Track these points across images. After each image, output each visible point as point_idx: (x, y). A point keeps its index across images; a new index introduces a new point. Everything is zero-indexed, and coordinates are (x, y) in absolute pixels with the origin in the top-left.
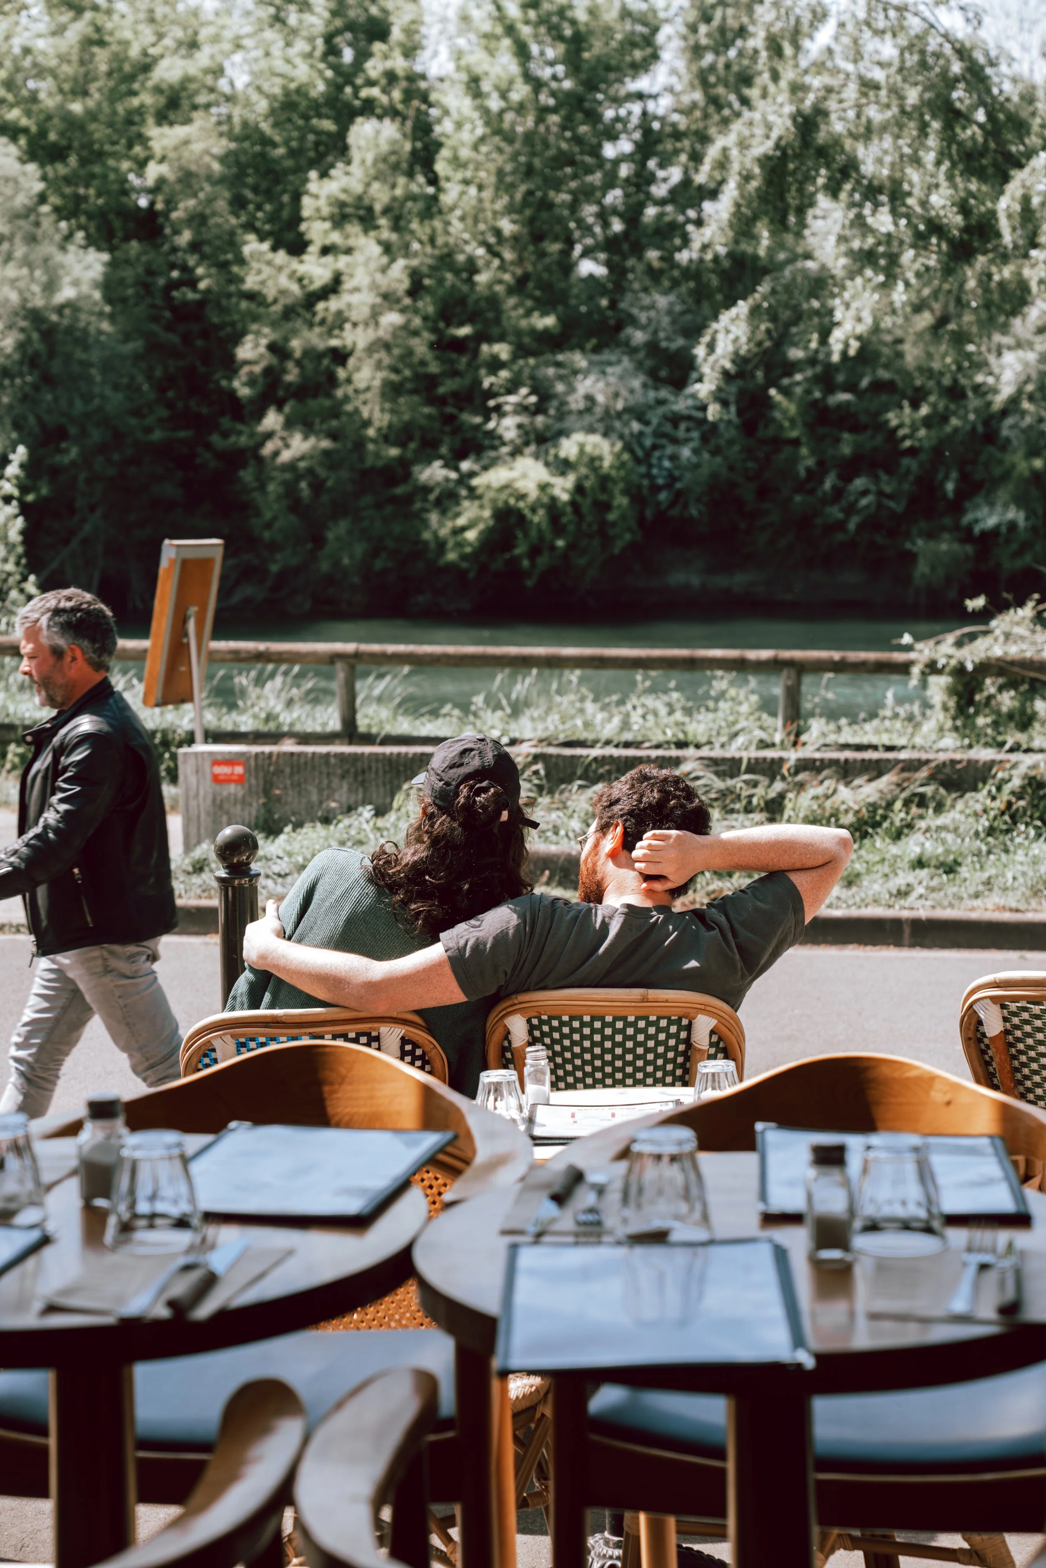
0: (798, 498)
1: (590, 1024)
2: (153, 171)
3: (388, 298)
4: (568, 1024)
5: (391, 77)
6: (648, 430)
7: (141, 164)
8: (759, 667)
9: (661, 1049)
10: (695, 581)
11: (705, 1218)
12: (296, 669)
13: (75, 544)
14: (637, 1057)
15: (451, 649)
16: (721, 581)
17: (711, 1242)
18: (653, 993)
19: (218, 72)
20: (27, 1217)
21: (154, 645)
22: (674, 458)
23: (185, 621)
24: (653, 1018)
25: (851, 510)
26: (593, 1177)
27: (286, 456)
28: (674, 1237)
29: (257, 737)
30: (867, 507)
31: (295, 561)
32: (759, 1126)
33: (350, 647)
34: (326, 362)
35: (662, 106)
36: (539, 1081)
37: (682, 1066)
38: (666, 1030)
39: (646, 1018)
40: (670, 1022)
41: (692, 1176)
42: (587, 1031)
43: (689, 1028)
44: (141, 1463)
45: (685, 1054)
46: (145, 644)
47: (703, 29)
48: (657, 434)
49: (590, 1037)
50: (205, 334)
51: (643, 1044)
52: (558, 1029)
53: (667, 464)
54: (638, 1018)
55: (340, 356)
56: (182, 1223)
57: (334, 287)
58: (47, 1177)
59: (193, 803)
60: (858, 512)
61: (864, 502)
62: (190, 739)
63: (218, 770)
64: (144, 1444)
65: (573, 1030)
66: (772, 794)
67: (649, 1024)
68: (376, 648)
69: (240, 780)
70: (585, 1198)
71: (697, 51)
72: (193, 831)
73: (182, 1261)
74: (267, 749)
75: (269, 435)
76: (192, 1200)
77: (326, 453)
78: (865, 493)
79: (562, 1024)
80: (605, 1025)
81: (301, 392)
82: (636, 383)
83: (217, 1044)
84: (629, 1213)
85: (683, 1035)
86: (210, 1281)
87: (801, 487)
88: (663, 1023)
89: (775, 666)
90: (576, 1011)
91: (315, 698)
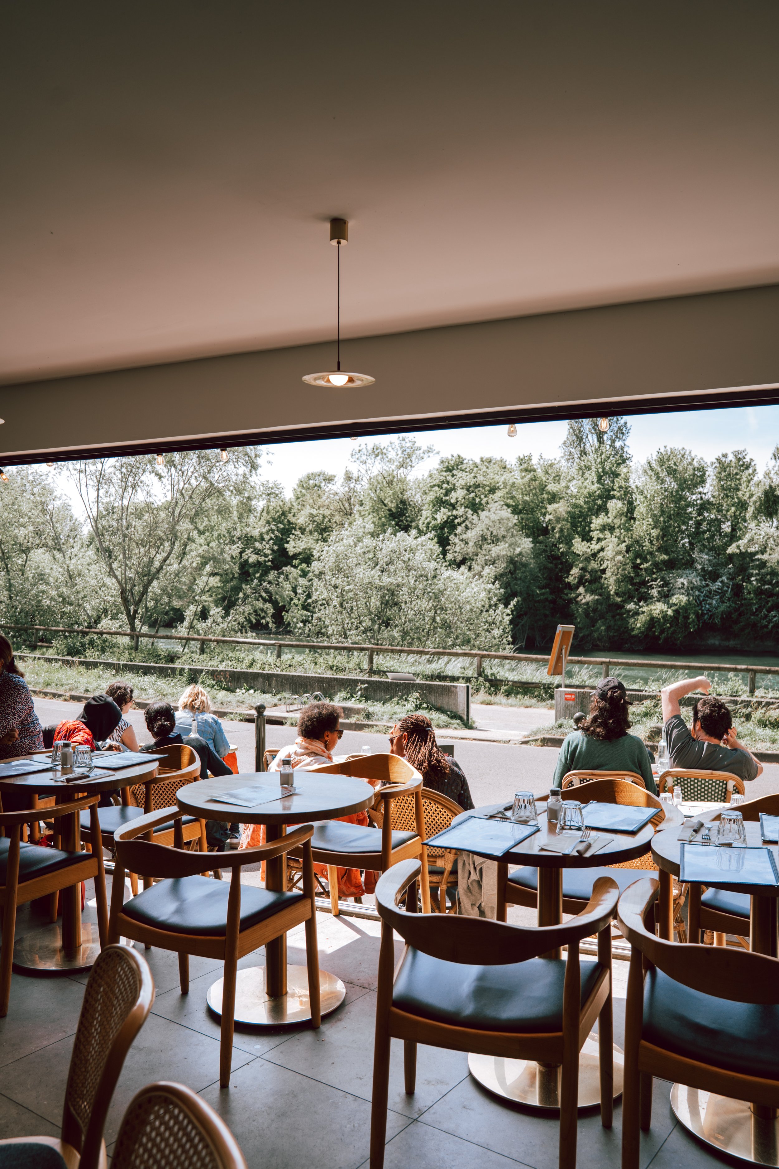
0: (752, 617)
1: (694, 781)
2: (548, 517)
3: (619, 553)
4: (687, 780)
5: (620, 487)
6: (702, 595)
7: (544, 515)
8: (742, 670)
9: (717, 791)
10: (717, 643)
11: (745, 840)
12: (591, 667)
13: (519, 626)
14: (709, 792)
15: (640, 662)
16: (726, 643)
17: (746, 848)
18: (715, 772)
19: (568, 487)
20: (532, 823)
21: (552, 657)
22: (710, 604)
23: (562, 650)
24: (714, 780)
25: (770, 621)
26: (706, 825)
27: (584, 601)
28: (733, 845)
29: (578, 687)
30: (776, 621)
31: (587, 633)
32: (760, 814)
33: (607, 660)
34: (599, 573)
35: (708, 496)
36: (678, 798)
37: (724, 796)
38: (719, 784)
39: (712, 780)
40: (720, 782)
41: (741, 826)
42: (692, 783)
43: (726, 784)
44: (563, 900)
45: (725, 793)
46: (549, 657)
47: (723, 474)
48: (705, 596)
49: (693, 785)
50: (562, 563)
51: (711, 788)
52: (683, 782)
53: (707, 606)
54: (710, 780)
55: (604, 571)
56: (579, 829)
57: (602, 549)
58: (538, 812)
59: (559, 706)
60: (772, 622)
61: (775, 619)
62: (559, 686)
63: (566, 696)
64: (565, 896)
65: (688, 782)
66: (747, 712)
67: (713, 782)
68: (615, 660)
69: (573, 700)
70: (704, 832)
71: (720, 479)
72: (558, 715)
73: (580, 840)
74: (582, 690)
75: (580, 594)
76: (582, 822)
77: (597, 600)
78: (775, 616)
79: (684, 780)
80: (698, 781)
81: (591, 582)
82: (698, 579)
83: (574, 780)
84: (720, 836)
85: (724, 786)
86: (589, 846)
87: (754, 614)
88: (718, 782)
89: (747, 670)
90: (689, 776)
91: (597, 675)
